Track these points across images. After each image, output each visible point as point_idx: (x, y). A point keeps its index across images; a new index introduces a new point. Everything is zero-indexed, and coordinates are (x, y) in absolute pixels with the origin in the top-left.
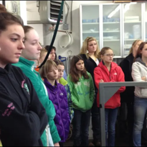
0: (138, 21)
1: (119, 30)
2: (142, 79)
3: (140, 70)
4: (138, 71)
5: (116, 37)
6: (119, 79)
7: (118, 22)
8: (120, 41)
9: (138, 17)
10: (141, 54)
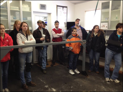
0: (18, 10)
1: (7, 13)
2: (22, 43)
3: (21, 38)
4: (20, 39)
5: (5, 18)
6: (10, 44)
7: (6, 9)
8: (8, 20)
9: (18, 8)
10: (22, 29)
